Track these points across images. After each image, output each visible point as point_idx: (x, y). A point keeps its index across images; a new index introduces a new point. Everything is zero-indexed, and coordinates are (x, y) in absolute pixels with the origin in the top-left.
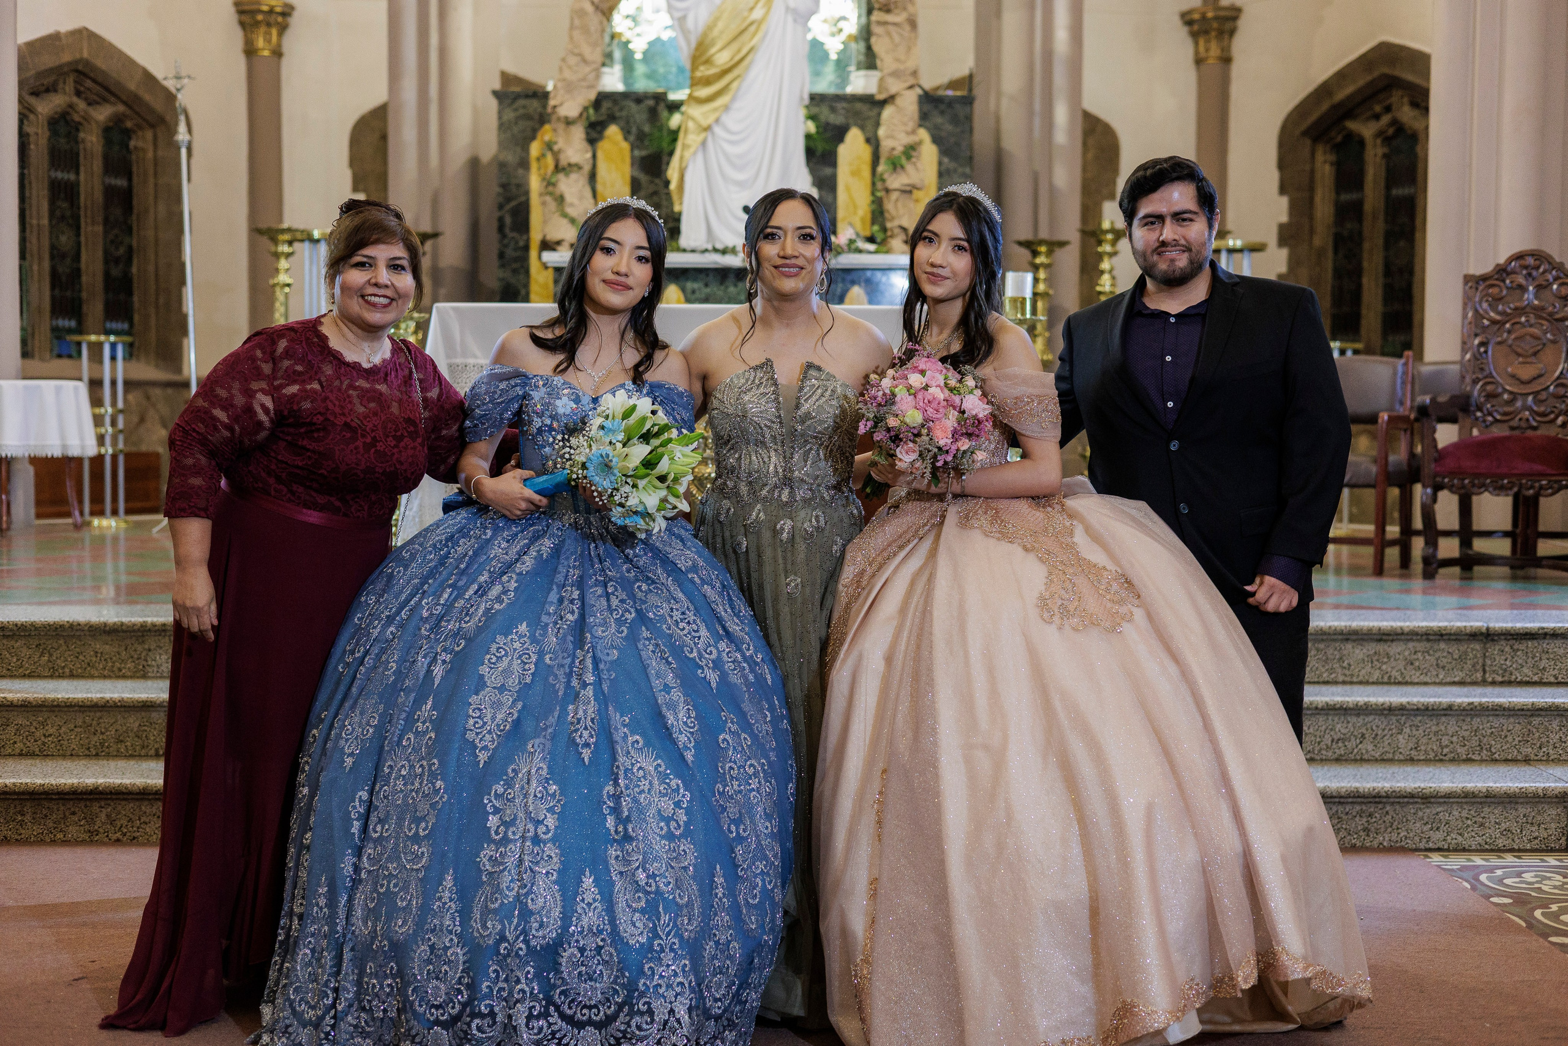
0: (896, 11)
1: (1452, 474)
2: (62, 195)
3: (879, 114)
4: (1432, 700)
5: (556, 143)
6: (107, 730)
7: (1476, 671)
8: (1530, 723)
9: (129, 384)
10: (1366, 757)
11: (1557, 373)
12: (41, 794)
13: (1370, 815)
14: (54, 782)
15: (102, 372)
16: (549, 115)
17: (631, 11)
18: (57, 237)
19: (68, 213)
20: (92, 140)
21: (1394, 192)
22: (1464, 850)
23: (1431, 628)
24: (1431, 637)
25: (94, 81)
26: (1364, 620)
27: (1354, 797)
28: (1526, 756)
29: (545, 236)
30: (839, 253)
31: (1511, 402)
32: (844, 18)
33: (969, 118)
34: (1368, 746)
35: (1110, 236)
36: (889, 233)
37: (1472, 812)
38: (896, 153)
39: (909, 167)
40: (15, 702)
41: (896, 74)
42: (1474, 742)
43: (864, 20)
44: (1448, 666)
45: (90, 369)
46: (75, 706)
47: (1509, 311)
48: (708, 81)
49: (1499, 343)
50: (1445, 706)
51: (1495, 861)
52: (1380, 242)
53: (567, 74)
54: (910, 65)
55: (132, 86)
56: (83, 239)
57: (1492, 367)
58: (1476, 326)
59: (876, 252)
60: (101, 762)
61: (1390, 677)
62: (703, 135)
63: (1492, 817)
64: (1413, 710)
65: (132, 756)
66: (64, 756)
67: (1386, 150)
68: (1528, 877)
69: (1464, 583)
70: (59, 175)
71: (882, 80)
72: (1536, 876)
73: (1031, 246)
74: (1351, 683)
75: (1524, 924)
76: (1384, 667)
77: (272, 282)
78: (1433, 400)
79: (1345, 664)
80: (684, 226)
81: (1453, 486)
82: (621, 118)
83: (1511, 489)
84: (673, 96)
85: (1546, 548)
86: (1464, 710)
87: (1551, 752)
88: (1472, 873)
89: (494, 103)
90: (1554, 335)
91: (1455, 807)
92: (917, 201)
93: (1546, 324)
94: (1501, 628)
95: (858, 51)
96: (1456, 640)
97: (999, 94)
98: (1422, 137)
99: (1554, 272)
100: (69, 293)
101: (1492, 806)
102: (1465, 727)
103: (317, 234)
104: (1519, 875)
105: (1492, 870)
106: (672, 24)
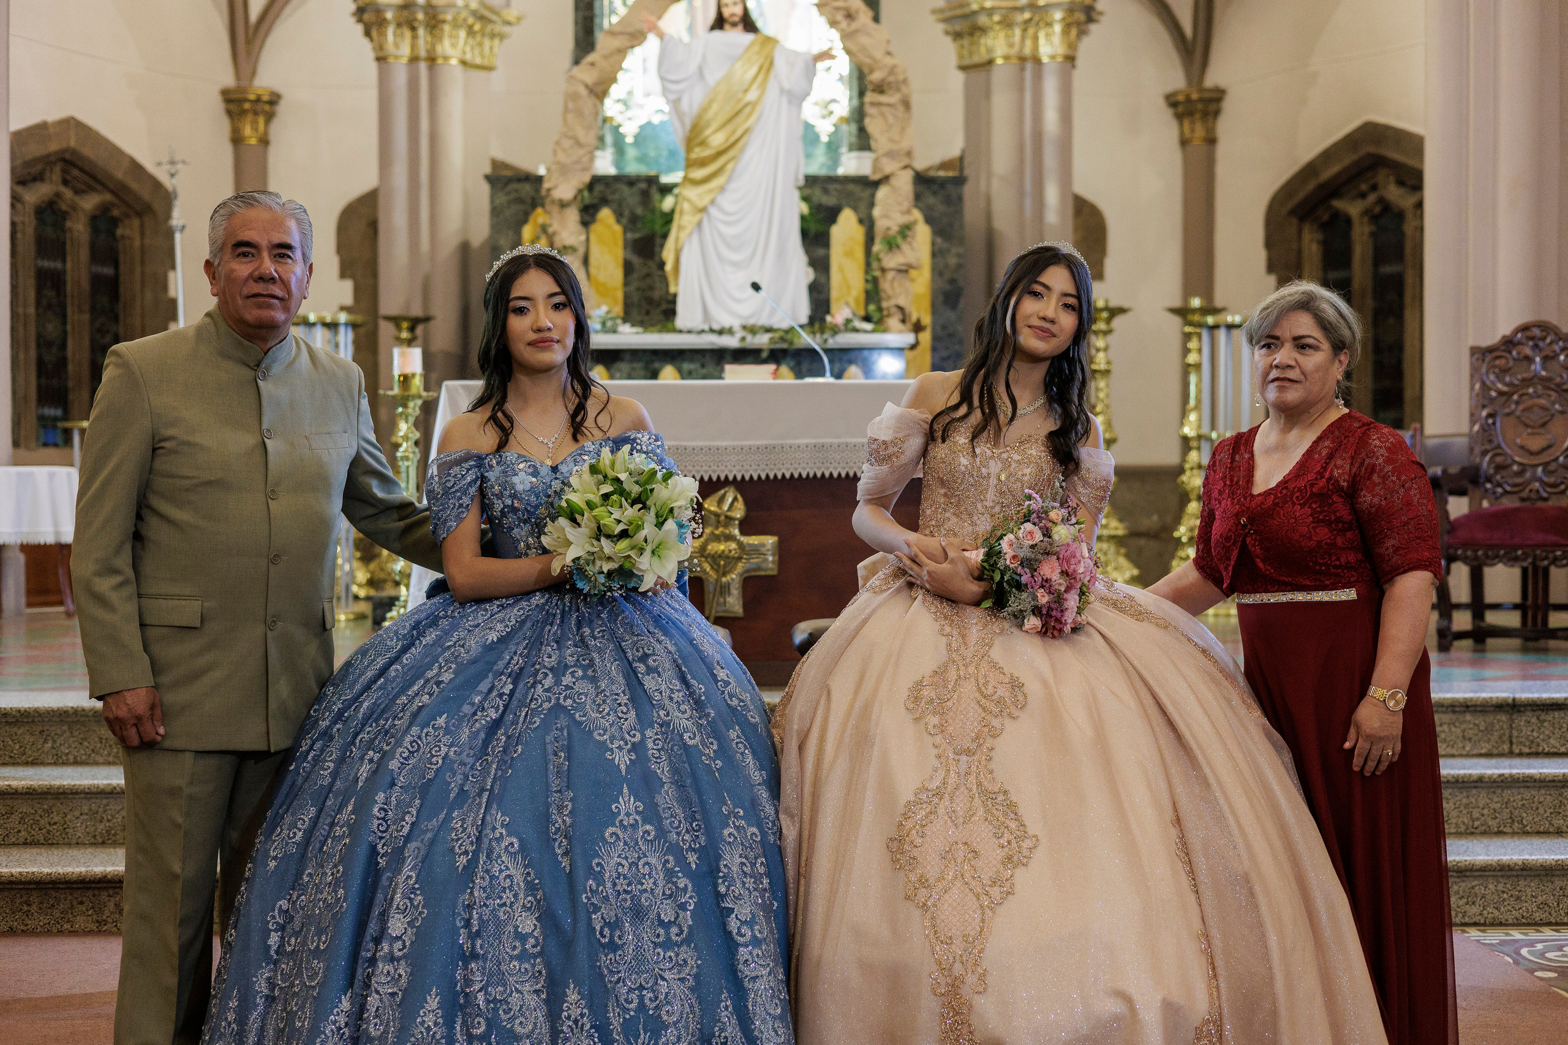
0: (891, 92)
1: (1465, 545)
2: (49, 284)
3: (873, 196)
4: (1462, 772)
5: (550, 225)
7: (1504, 742)
8: (1561, 795)
14: (61, 871)
16: (543, 198)
17: (624, 97)
18: (44, 326)
19: (55, 302)
20: (79, 228)
21: (1382, 269)
22: (1501, 924)
23: (1457, 700)
24: (1457, 709)
25: (81, 170)
28: (1558, 828)
30: (836, 333)
31: (1521, 473)
32: (834, 101)
33: (960, 199)
35: (1105, 315)
36: (885, 313)
37: (1508, 885)
38: (891, 232)
39: (905, 247)
40: (20, 790)
41: (890, 154)
42: (1506, 814)
43: (855, 102)
44: (1475, 738)
46: (81, 793)
47: (1516, 382)
48: (702, 163)
49: (1508, 415)
50: (1475, 778)
51: (1533, 935)
52: (1368, 317)
53: (562, 157)
54: (905, 145)
55: (119, 175)
56: (69, 327)
57: (1500, 439)
58: (1484, 397)
59: (873, 331)
60: (108, 850)
62: (698, 216)
63: (1528, 890)
66: (69, 845)
67: (1373, 228)
69: (1478, 655)
70: (46, 264)
71: (876, 161)
78: (1444, 471)
80: (680, 308)
81: (1465, 557)
82: (613, 201)
83: (1521, 560)
84: (665, 179)
85: (1557, 620)
86: (1495, 782)
88: (1512, 948)
89: (485, 188)
90: (1561, 405)
91: (1491, 880)
92: (912, 280)
93: (1554, 395)
94: (1528, 699)
95: (850, 133)
96: (1481, 711)
97: (989, 175)
98: (1409, 215)
99: (1561, 343)
100: (55, 382)
101: (1529, 879)
102: (1496, 799)
103: (312, 318)
104: (1560, 948)
105: (1531, 944)
106: (667, 108)
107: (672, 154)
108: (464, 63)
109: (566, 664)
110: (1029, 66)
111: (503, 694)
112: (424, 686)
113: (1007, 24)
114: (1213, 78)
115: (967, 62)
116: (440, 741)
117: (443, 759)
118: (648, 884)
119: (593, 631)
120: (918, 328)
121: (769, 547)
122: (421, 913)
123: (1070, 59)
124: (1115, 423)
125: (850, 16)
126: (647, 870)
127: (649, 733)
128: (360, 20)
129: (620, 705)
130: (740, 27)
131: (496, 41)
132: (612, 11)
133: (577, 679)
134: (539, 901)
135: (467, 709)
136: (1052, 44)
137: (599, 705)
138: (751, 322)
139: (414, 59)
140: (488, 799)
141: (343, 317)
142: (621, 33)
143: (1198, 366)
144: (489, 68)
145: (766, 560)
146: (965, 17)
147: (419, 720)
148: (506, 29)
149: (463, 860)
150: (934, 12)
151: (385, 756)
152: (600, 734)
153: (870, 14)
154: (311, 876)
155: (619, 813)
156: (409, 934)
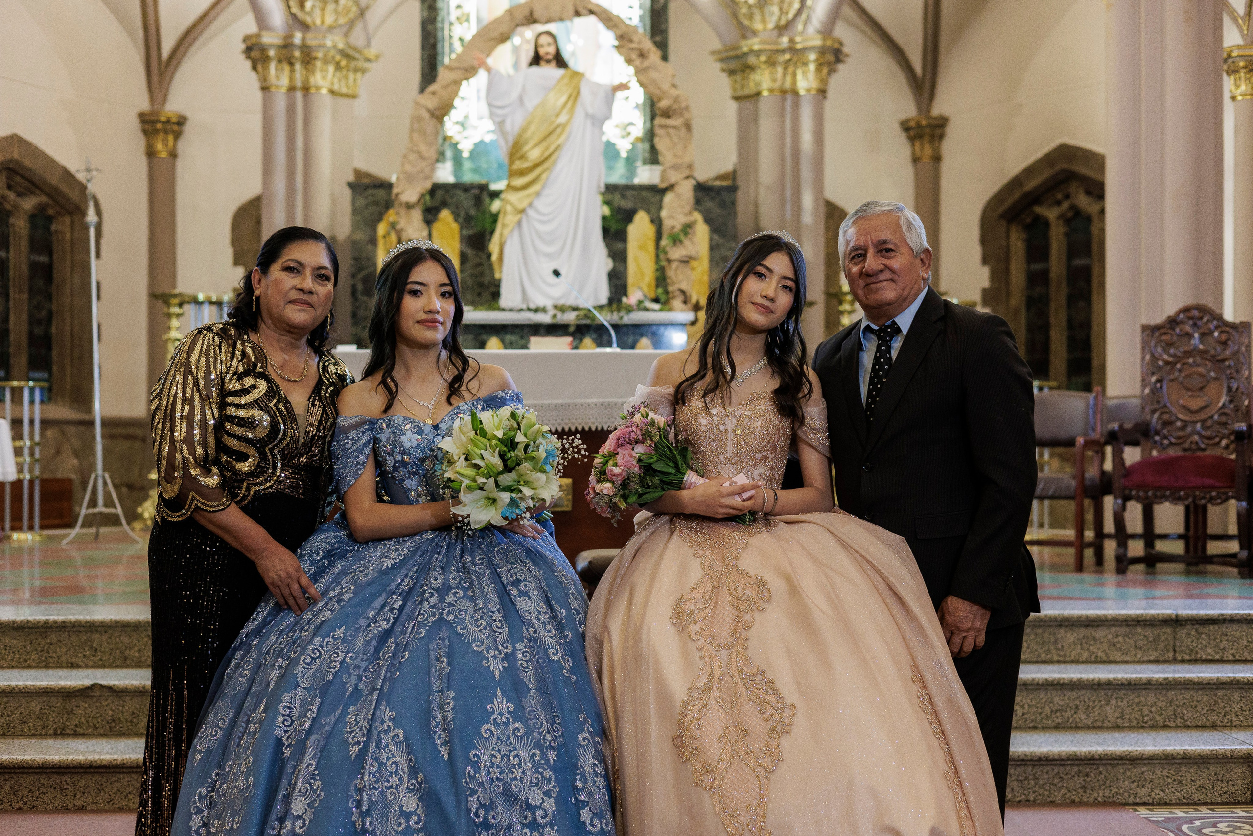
0: (676, 117)
1: (1138, 487)
3: (661, 201)
4: (1134, 676)
5: (398, 223)
6: (12, 712)
7: (1168, 651)
8: (1215, 695)
9: (45, 423)
10: (1079, 725)
11: (1220, 404)
13: (1087, 775)
15: (22, 412)
16: (393, 201)
17: (460, 119)
20: (20, 224)
21: (1074, 263)
22: (1166, 804)
23: (1130, 616)
24: (1130, 623)
25: (22, 177)
26: (1074, 609)
27: (1073, 760)
28: (1213, 723)
30: (630, 312)
31: (1183, 428)
32: (631, 124)
33: (733, 203)
34: (1081, 716)
36: (670, 295)
37: (1172, 771)
38: (675, 230)
39: (686, 242)
41: (675, 167)
42: (1170, 711)
43: (648, 125)
44: (1145, 648)
45: (12, 410)
47: (1179, 354)
48: (522, 173)
49: (1172, 380)
50: (1145, 681)
51: (1192, 813)
52: (1063, 301)
53: (408, 168)
54: (687, 159)
55: (54, 181)
56: (11, 304)
57: (1167, 399)
58: (1153, 366)
59: (661, 310)
61: (1096, 657)
62: (518, 217)
63: (1189, 775)
64: (1118, 685)
65: (34, 735)
67: (1067, 229)
68: (1222, 826)
69: (1148, 577)
71: (663, 172)
72: (1229, 826)
74: (1065, 662)
76: (1091, 648)
77: (165, 337)
78: (1121, 426)
79: (1059, 646)
80: (503, 291)
81: (1138, 497)
82: (451, 204)
83: (1184, 499)
84: (494, 187)
85: (1213, 548)
86: (1161, 684)
87: (1234, 719)
88: (1175, 825)
89: (348, 193)
90: (1216, 373)
91: (1157, 767)
92: (693, 269)
93: (1209, 364)
94: (1188, 615)
95: (644, 150)
96: (1150, 625)
97: (757, 184)
98: (1095, 219)
99: (1215, 323)
101: (1189, 766)
102: (1162, 699)
103: (201, 297)
104: (1214, 825)
105: (1191, 821)
106: (494, 129)
107: (499, 166)
108: (332, 92)
109: (449, 586)
110: (789, 97)
111: (394, 608)
112: (327, 604)
113: (771, 63)
114: (939, 108)
115: (739, 93)
116: (338, 648)
117: (340, 663)
118: (518, 774)
119: (473, 559)
120: (697, 308)
121: (565, 487)
122: (319, 795)
123: (822, 92)
125: (642, 55)
126: (516, 760)
127: (519, 646)
128: (248, 57)
129: (495, 621)
130: (553, 63)
131: (359, 75)
132: (452, 51)
133: (459, 599)
134: (420, 784)
135: (362, 622)
136: (807, 79)
137: (477, 620)
138: (561, 302)
139: (292, 89)
140: (378, 697)
142: (457, 68)
144: (353, 96)
146: (737, 57)
147: (321, 632)
148: (367, 65)
149: (355, 750)
150: (713, 53)
151: (293, 662)
152: (477, 646)
153: (659, 53)
154: (231, 766)
155: (493, 713)
156: (308, 813)
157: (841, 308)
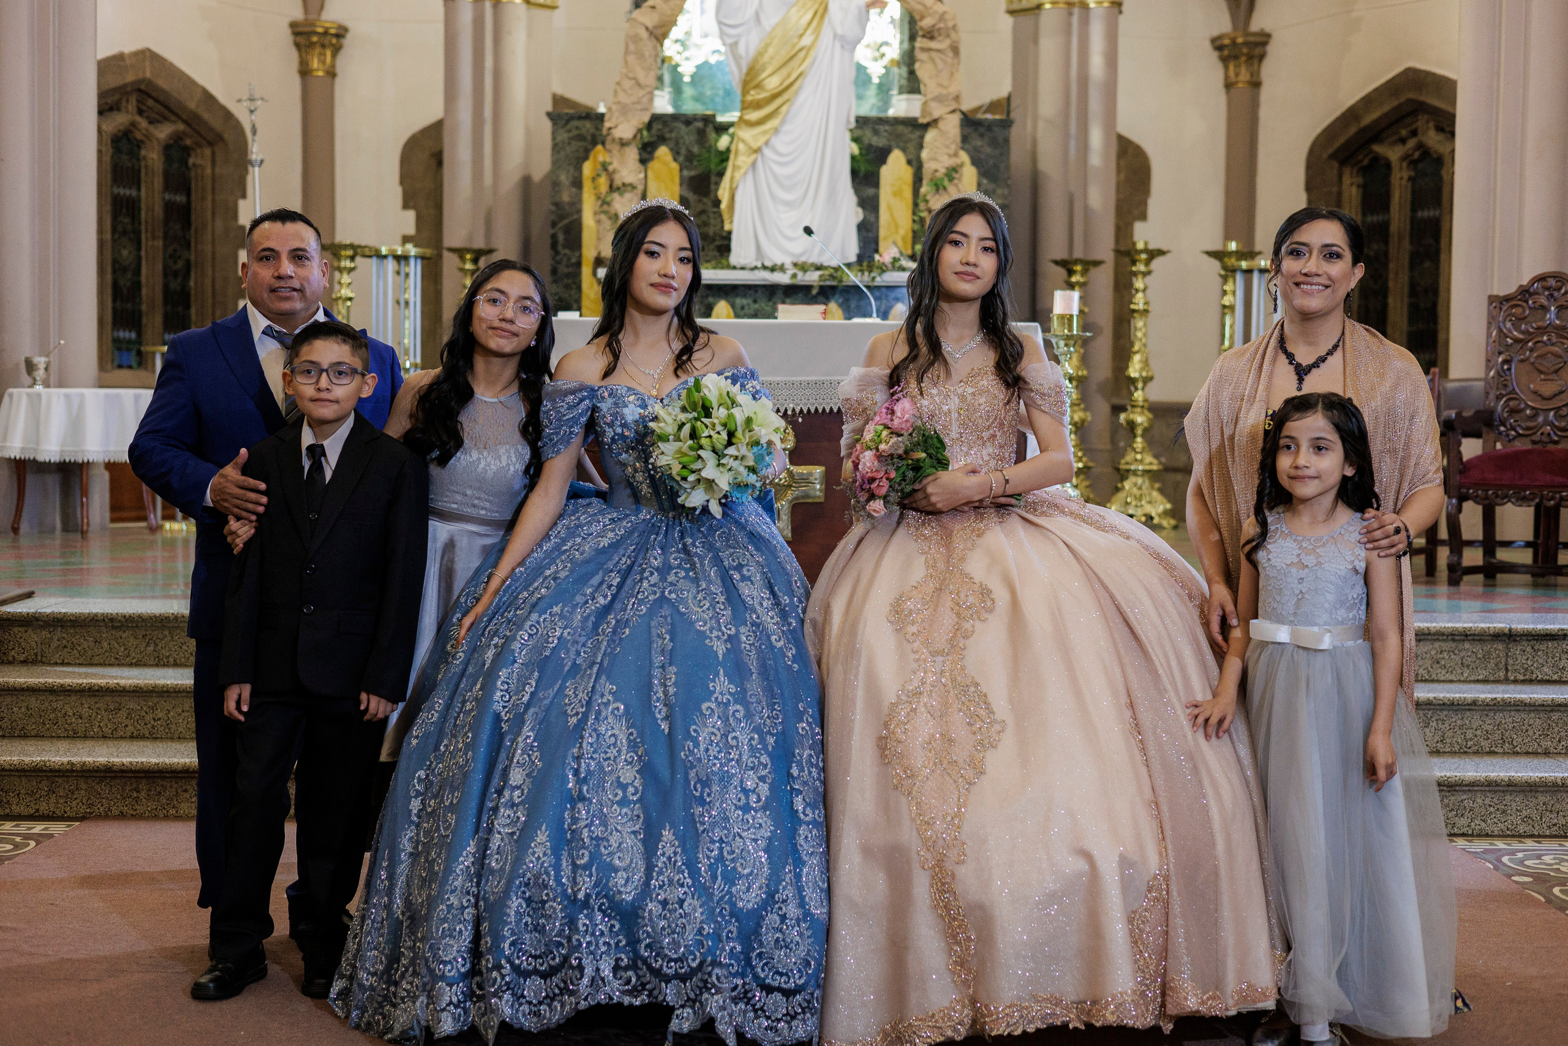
0: (941, 38)
1: (1477, 485)
2: (124, 210)
3: (922, 137)
4: (1457, 695)
5: (610, 164)
7: (1500, 670)
8: (1549, 718)
12: (156, 772)
16: (603, 136)
17: (682, 36)
18: (119, 251)
19: (129, 228)
20: (153, 157)
21: (1420, 214)
22: (1487, 835)
24: (1457, 638)
25: (156, 100)
28: (1546, 749)
29: (599, 253)
30: (883, 271)
31: (1533, 417)
32: (886, 44)
33: (1007, 141)
35: (1144, 256)
37: (1495, 800)
38: (938, 174)
39: (951, 189)
41: (939, 99)
42: (1497, 736)
43: (906, 45)
44: (1473, 665)
47: (1531, 330)
48: (758, 105)
49: (1522, 361)
50: (1469, 701)
51: (1516, 845)
52: (1406, 262)
53: (622, 97)
54: (953, 89)
55: (192, 105)
56: (143, 253)
57: (1515, 384)
58: (1500, 345)
62: (753, 157)
63: (1514, 804)
67: (1412, 173)
68: (1547, 859)
69: (1487, 589)
70: (122, 191)
71: (925, 104)
72: (1555, 858)
73: (1067, 265)
75: (1543, 900)
77: (334, 296)
78: (1458, 414)
80: (734, 245)
81: (1477, 496)
82: (670, 139)
83: (1532, 500)
84: (721, 119)
86: (1488, 705)
88: (1494, 856)
89: (548, 124)
91: (1479, 794)
94: (1523, 630)
95: (900, 75)
96: (1479, 640)
97: (1036, 116)
98: (1448, 162)
100: (129, 306)
101: (1514, 794)
102: (1488, 721)
103: (382, 250)
104: (1539, 857)
105: (1513, 853)
106: (723, 49)
107: (728, 93)
108: (527, 1)
110: (1076, 11)
111: (612, 585)
112: (543, 582)
114: (1258, 23)
115: (1016, 6)
116: (555, 625)
117: (559, 639)
118: (735, 755)
121: (817, 476)
122: (537, 766)
123: (1117, 5)
124: (1152, 362)
127: (742, 629)
129: (718, 603)
133: (681, 579)
134: (640, 757)
135: (579, 599)
137: (700, 601)
138: (803, 259)
140: (598, 670)
141: (412, 250)
143: (1232, 308)
144: (553, 8)
145: (815, 489)
147: (537, 608)
149: (574, 720)
151: (508, 640)
152: (700, 625)
154: (446, 746)
155: (714, 692)
156: (527, 783)
157: (1134, 269)
